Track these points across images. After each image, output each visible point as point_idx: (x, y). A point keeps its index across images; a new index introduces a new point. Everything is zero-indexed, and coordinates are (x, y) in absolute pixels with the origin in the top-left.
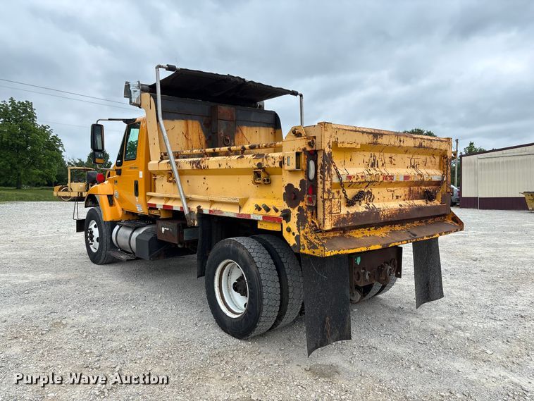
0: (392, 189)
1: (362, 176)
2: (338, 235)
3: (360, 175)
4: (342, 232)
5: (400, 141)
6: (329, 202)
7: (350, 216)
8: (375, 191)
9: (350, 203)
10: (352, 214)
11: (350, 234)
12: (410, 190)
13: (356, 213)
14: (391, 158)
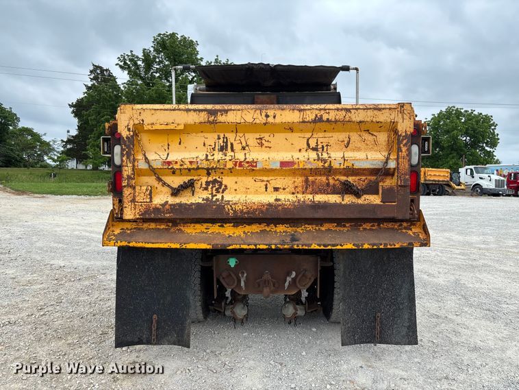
0: (265, 179)
1: (191, 162)
2: (163, 227)
3: (187, 162)
4: (170, 224)
5: (267, 116)
6: (130, 190)
7: (167, 207)
8: (227, 181)
9: (176, 192)
10: (171, 205)
11: (182, 228)
12: (307, 181)
13: (180, 205)
14: (261, 139)
